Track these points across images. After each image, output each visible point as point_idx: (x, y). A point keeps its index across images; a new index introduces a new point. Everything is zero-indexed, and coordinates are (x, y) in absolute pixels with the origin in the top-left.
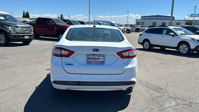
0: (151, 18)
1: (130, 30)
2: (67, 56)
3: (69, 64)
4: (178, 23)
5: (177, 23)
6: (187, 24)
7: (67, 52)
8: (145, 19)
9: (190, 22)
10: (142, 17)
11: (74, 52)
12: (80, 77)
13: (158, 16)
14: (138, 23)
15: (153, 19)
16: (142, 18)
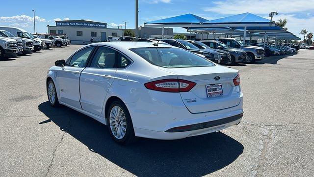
0: (72, 24)
1: (50, 44)
2: (187, 90)
3: (193, 101)
4: (114, 33)
5: (112, 33)
6: (125, 35)
7: (188, 85)
8: (62, 25)
9: (128, 32)
10: (57, 22)
11: (196, 84)
12: (206, 116)
13: (82, 22)
14: (52, 32)
15: (75, 26)
16: (58, 24)
